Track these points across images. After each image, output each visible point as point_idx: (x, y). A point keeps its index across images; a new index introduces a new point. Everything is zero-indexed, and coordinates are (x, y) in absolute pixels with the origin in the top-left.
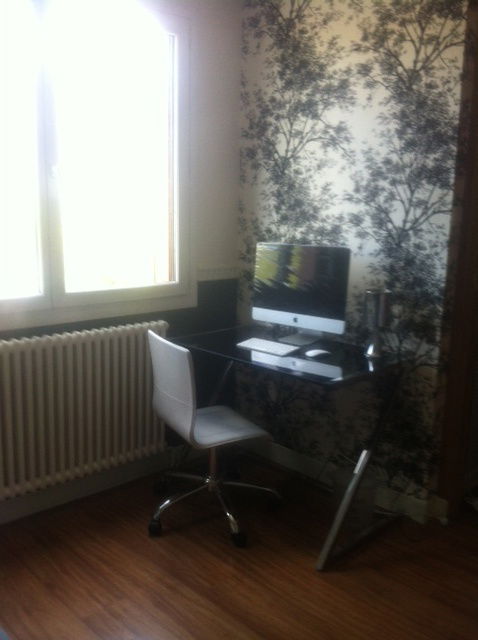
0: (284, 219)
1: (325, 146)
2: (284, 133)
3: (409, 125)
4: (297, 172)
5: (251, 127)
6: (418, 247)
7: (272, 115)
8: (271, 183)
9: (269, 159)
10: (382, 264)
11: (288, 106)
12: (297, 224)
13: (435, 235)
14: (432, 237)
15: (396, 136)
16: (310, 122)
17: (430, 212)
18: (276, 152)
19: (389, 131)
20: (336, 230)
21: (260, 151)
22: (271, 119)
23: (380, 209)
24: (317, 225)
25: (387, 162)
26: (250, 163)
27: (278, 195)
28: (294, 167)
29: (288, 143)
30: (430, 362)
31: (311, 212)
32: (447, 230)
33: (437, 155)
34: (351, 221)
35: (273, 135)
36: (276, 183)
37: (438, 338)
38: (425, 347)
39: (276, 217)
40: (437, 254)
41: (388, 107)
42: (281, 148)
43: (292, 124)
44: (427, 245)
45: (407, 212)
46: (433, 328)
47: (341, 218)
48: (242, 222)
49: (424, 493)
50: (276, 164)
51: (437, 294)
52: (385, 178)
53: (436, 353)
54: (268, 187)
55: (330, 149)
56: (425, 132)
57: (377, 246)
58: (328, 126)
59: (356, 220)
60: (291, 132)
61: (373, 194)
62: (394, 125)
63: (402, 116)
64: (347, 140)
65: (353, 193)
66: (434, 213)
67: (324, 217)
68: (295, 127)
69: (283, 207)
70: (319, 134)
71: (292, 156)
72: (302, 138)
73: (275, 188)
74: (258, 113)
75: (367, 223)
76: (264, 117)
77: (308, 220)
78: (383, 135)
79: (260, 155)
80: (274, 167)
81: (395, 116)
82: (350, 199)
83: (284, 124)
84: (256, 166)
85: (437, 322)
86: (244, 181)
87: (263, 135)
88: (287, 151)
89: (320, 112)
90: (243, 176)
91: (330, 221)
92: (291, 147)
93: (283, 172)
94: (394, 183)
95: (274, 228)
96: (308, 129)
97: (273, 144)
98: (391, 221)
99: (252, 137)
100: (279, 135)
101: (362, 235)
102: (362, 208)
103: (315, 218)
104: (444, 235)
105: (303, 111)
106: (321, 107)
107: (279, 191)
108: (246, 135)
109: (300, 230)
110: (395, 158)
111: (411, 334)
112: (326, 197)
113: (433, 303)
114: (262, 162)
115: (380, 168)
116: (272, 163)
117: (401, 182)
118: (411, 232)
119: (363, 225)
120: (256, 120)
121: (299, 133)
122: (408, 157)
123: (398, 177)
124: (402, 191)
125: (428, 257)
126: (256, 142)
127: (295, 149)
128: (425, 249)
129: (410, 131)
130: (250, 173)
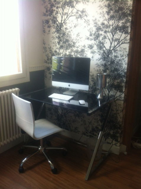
0: (62, 47)
1: (77, 18)
2: (60, 14)
3: (111, 9)
4: (66, 29)
5: (47, 12)
6: (116, 57)
7: (55, 7)
8: (56, 33)
9: (55, 24)
10: (101, 63)
11: (61, 3)
12: (67, 49)
13: (122, 52)
14: (122, 53)
15: (106, 14)
16: (71, 9)
17: (120, 43)
18: (57, 21)
19: (103, 12)
20: (83, 51)
21: (51, 21)
22: (55, 8)
23: (100, 42)
24: (75, 49)
25: (103, 24)
26: (47, 25)
27: (59, 38)
28: (65, 27)
29: (62, 17)
30: (120, 99)
31: (72, 44)
32: (127, 50)
33: (123, 21)
34: (88, 47)
35: (56, 14)
36: (58, 33)
37: (124, 90)
38: (118, 94)
39: (58, 46)
40: (123, 59)
41: (103, 2)
42: (59, 19)
43: (63, 10)
44: (119, 56)
45: (111, 44)
46: (122, 87)
47: (84, 46)
48: (45, 48)
49: (118, 144)
50: (58, 26)
51: (123, 74)
52: (102, 30)
53: (123, 95)
54: (55, 34)
55: (79, 19)
56: (118, 12)
57: (100, 57)
58: (78, 11)
59: (91, 47)
60: (63, 13)
61: (97, 37)
62: (105, 10)
63: (109, 6)
64: (86, 16)
65: (89, 36)
66: (122, 43)
67: (78, 46)
68: (64, 11)
69: (61, 42)
70: (74, 14)
71: (64, 22)
72: (68, 15)
73: (57, 35)
74: (49, 6)
75: (95, 48)
76: (52, 8)
77: (72, 47)
78: (101, 13)
79: (51, 22)
80: (57, 27)
81: (106, 6)
82: (88, 39)
83: (60, 10)
84: (49, 27)
85: (123, 84)
86: (45, 32)
87: (52, 14)
88: (62, 21)
89: (74, 5)
90: (44, 30)
91: (80, 47)
92: (63, 19)
93: (60, 29)
94: (106, 32)
95: (58, 51)
96: (70, 12)
97: (56, 18)
98: (105, 47)
99: (47, 15)
100: (58, 14)
101: (93, 52)
102: (93, 42)
103: (74, 46)
104: (126, 52)
105: (68, 5)
106: (75, 3)
107: (59, 36)
108: (45, 15)
109: (68, 51)
110: (106, 22)
111: (113, 89)
112: (78, 38)
113: (122, 77)
114: (52, 25)
115: (100, 26)
116: (56, 25)
117: (108, 32)
118: (113, 51)
119: (93, 49)
120: (49, 9)
121: (66, 13)
122: (111, 22)
123: (107, 30)
124: (109, 35)
125: (120, 60)
126: (49, 17)
127: (65, 20)
128: (119, 57)
129: (112, 12)
130: (47, 29)
